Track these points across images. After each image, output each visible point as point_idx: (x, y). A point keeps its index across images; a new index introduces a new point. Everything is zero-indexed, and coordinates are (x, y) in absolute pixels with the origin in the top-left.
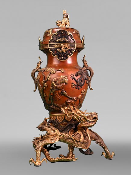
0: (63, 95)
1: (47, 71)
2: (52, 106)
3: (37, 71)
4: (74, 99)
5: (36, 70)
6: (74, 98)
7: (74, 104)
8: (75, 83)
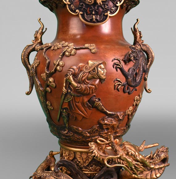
0: (92, 107)
1: (56, 48)
2: (66, 132)
3: (34, 50)
4: (118, 117)
5: (31, 48)
6: (119, 114)
7: (118, 127)
8: (123, 80)
